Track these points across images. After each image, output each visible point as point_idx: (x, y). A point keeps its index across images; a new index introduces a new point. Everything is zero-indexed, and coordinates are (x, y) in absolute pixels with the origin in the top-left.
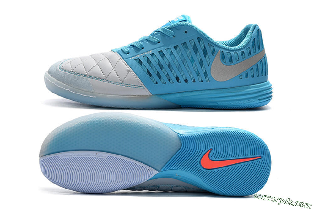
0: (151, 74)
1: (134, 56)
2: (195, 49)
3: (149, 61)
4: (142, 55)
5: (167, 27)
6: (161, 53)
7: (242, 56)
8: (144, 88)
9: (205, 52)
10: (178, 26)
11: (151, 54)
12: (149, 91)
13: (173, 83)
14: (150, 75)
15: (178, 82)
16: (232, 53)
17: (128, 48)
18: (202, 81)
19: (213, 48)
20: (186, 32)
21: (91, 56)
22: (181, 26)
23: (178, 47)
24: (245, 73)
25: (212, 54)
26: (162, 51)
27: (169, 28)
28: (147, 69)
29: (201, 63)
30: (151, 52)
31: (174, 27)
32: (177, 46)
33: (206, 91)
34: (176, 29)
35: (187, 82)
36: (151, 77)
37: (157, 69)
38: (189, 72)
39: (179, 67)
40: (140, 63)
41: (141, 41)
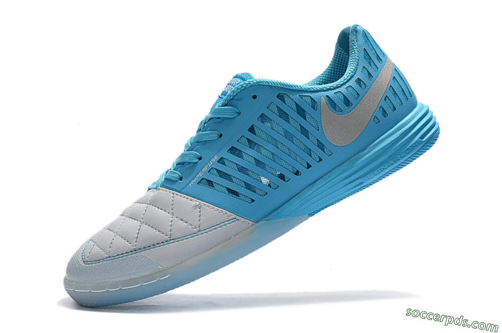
0: (235, 192)
1: (194, 179)
2: (284, 115)
3: (221, 174)
4: (204, 170)
5: (221, 105)
6: (233, 150)
7: (361, 86)
8: (237, 220)
9: (301, 112)
10: (237, 94)
11: (218, 162)
12: (247, 220)
13: (278, 186)
14: (236, 194)
15: (284, 180)
16: (342, 89)
17: (176, 170)
18: (321, 160)
19: (309, 98)
20: (255, 97)
21: (123, 215)
22: (241, 91)
23: (255, 128)
24: (380, 110)
25: (314, 108)
26: (233, 147)
27: (223, 104)
28: (227, 188)
29: (305, 132)
30: (216, 158)
31: (231, 100)
32: (252, 126)
33: (336, 170)
34: (235, 100)
35: (298, 173)
36: (238, 196)
37: (241, 179)
38: (293, 155)
39: (273, 158)
40: (210, 183)
41: (190, 149)
